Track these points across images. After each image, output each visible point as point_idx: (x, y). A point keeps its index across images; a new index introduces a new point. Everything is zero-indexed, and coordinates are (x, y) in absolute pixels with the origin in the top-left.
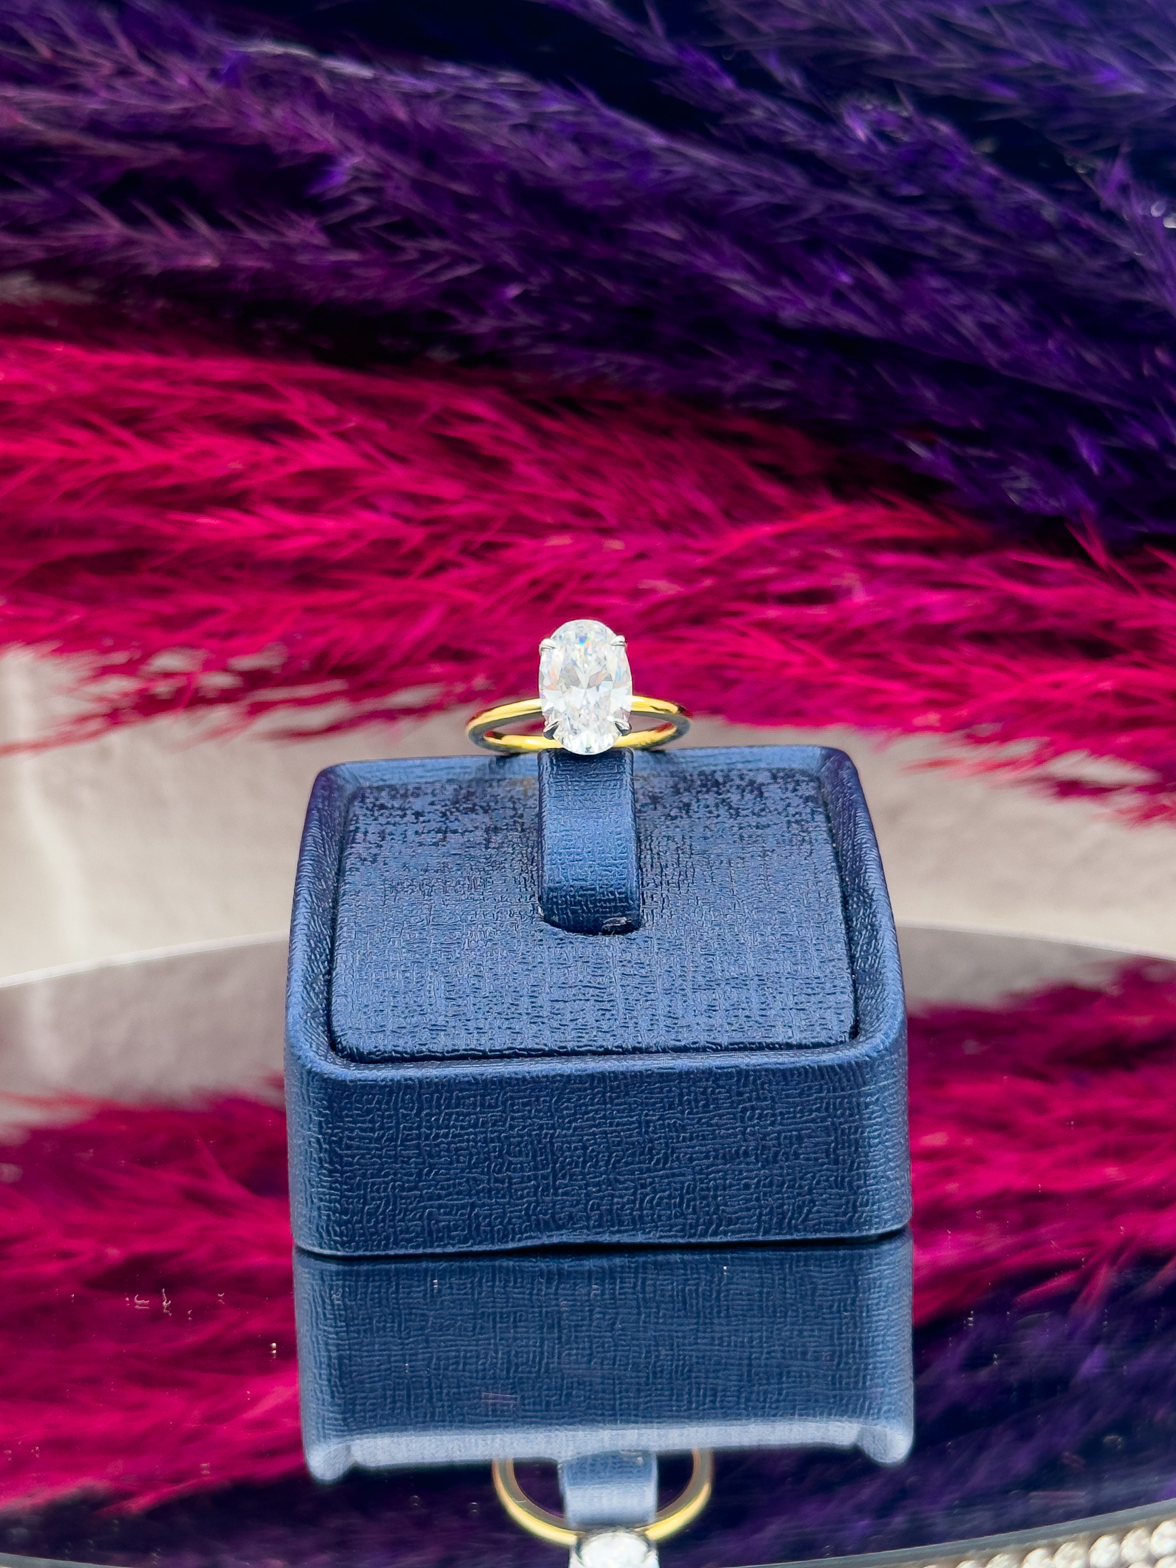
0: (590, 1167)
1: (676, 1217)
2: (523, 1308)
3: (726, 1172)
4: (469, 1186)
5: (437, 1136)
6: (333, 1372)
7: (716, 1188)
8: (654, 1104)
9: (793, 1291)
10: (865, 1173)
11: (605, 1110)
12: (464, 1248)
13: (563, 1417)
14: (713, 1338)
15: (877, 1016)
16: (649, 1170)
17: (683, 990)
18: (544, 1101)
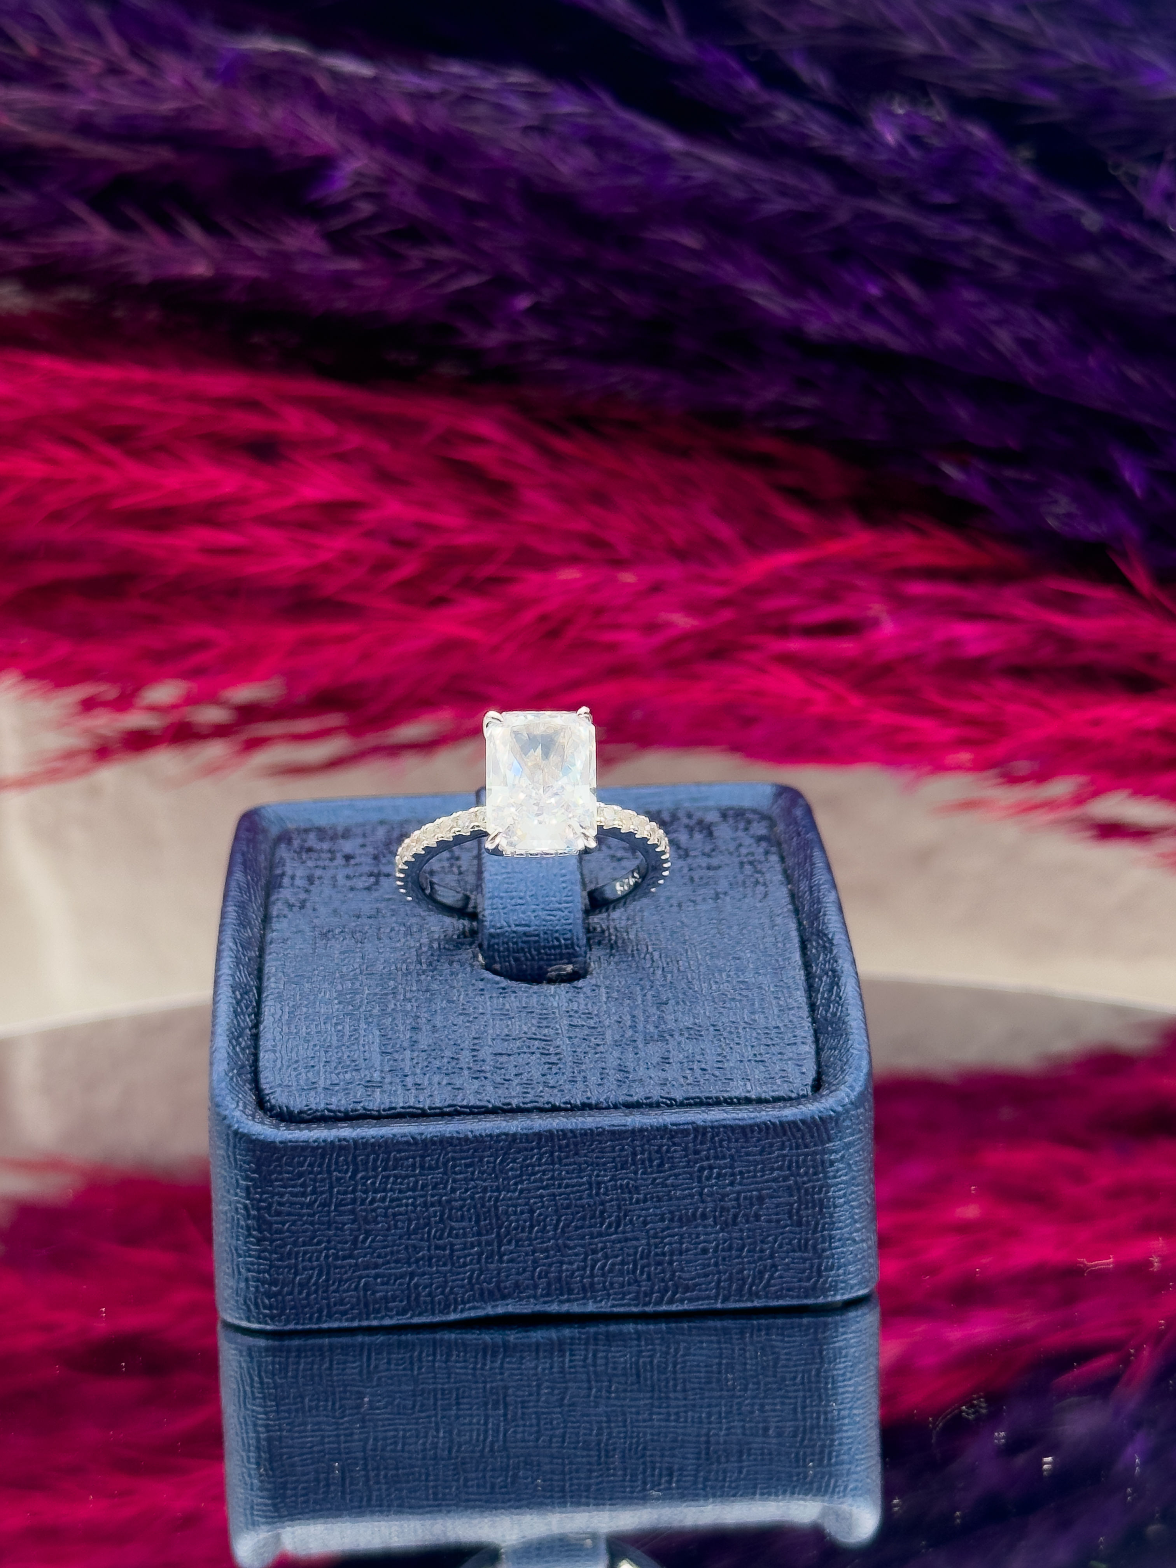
0: (537, 1232)
1: (629, 1284)
2: (466, 1384)
3: (682, 1236)
4: (408, 1253)
5: (373, 1200)
6: (263, 1454)
7: (672, 1253)
8: (605, 1164)
9: (754, 1362)
10: (831, 1237)
11: (553, 1170)
12: (403, 1320)
13: (509, 1500)
14: (669, 1414)
15: (842, 1068)
16: (600, 1235)
17: (635, 1041)
18: (488, 1162)
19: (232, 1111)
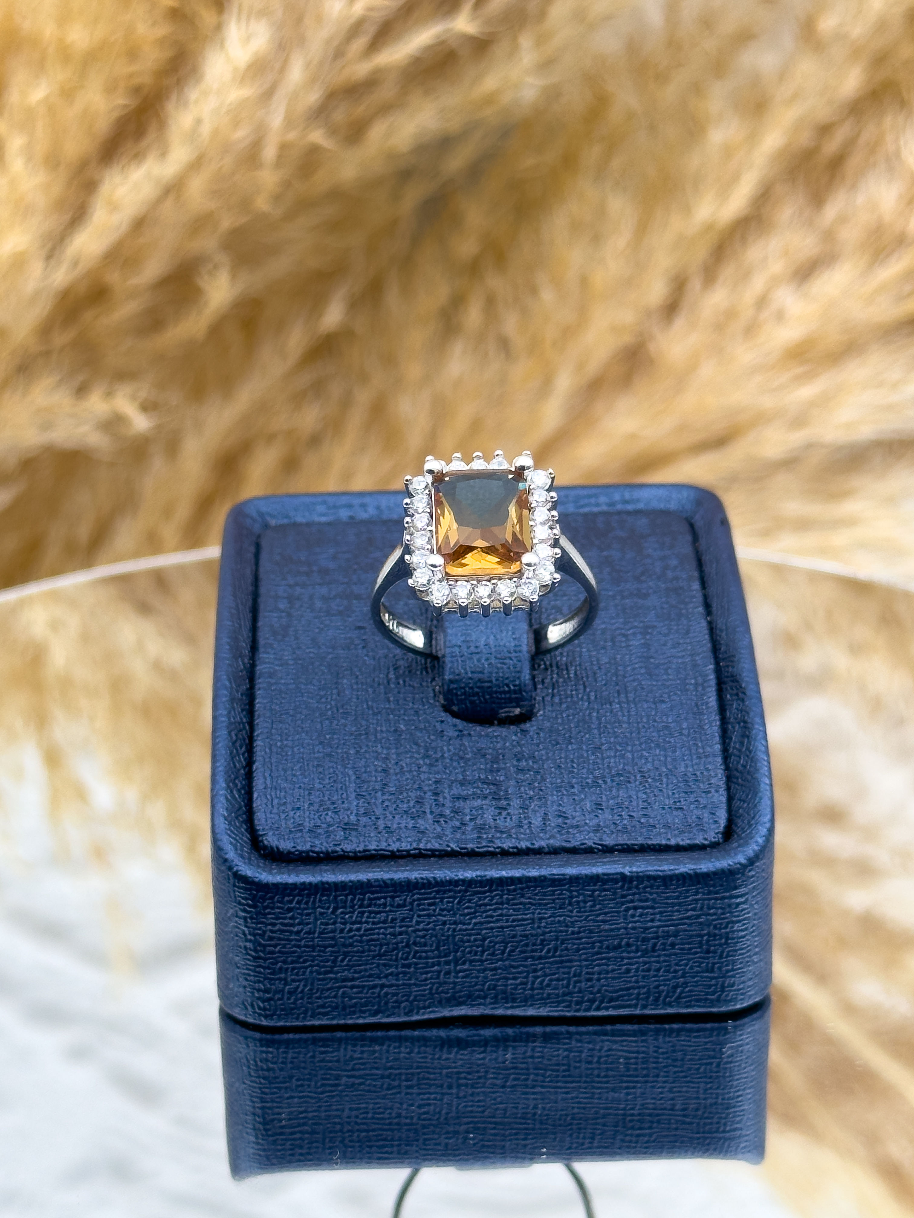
19: (231, 855)
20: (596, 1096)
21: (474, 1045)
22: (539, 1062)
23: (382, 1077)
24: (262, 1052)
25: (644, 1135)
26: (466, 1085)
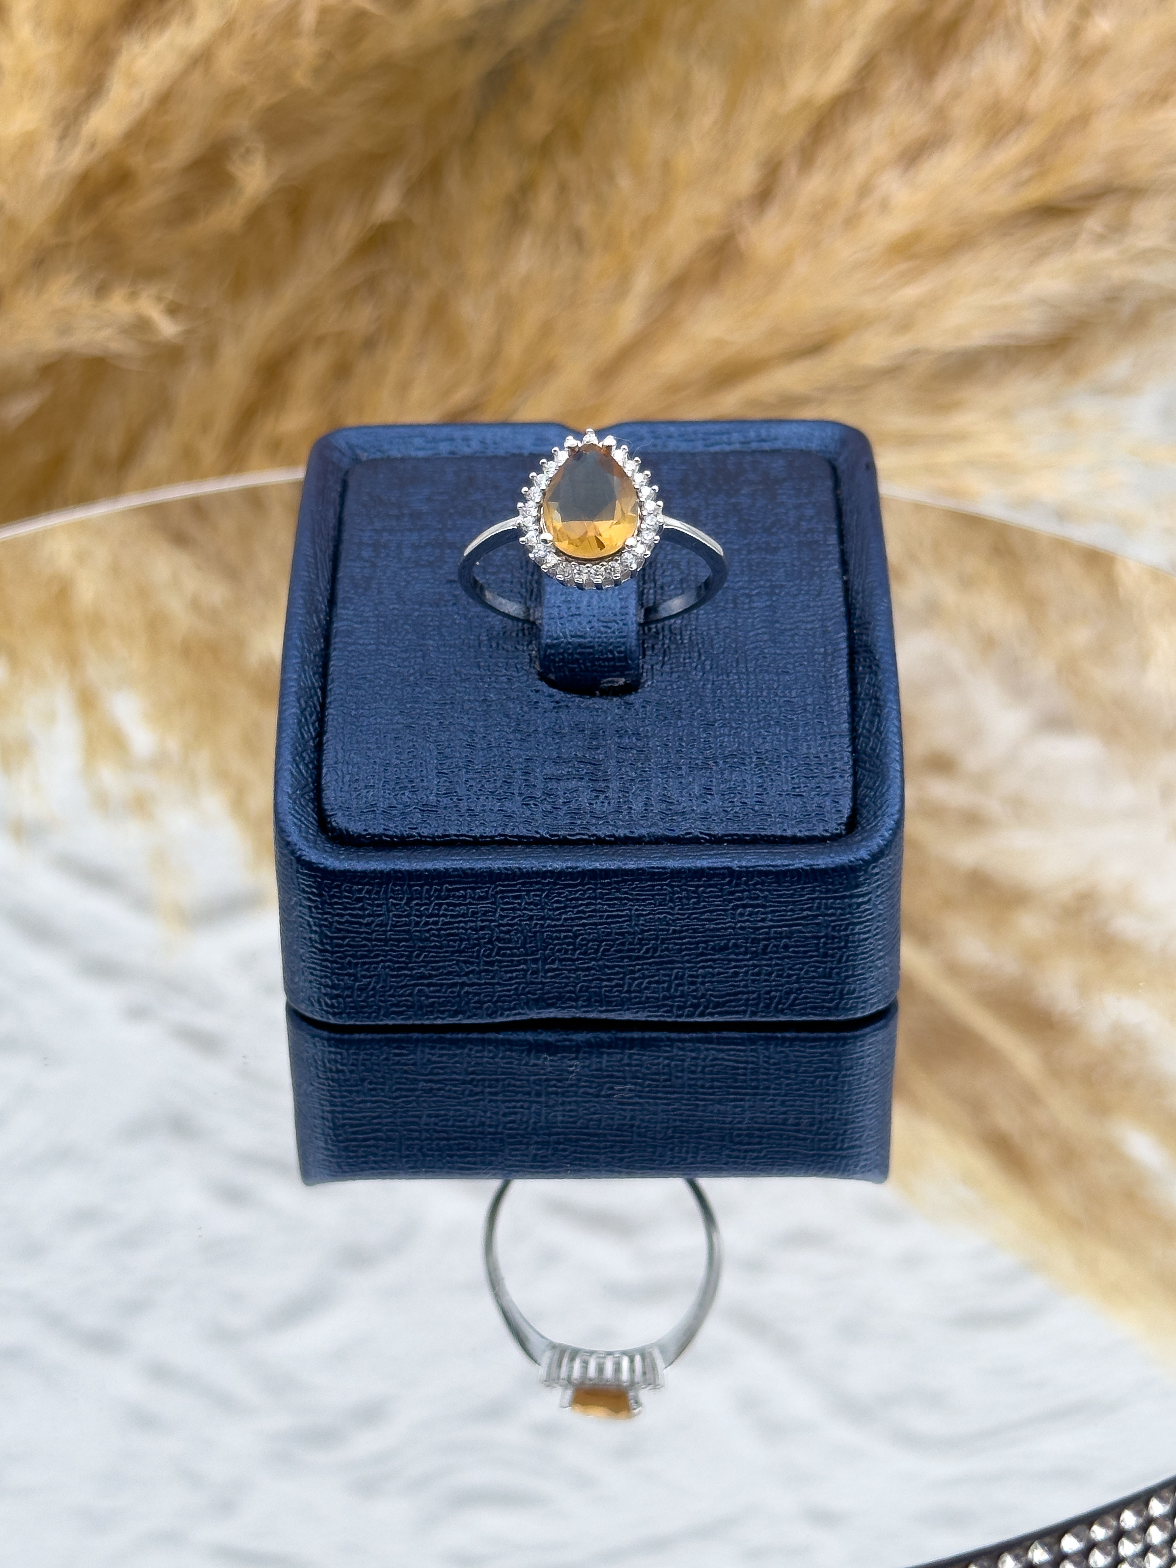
0: (579, 954)
1: (664, 1000)
3: (715, 962)
4: (459, 967)
5: (427, 924)
7: (704, 977)
8: (644, 900)
10: (855, 967)
11: (595, 904)
12: (455, 1021)
16: (638, 958)
17: (680, 768)
18: (534, 895)
19: (295, 837)
20: (700, 1109)
21: (564, 1051)
22: (637, 1071)
23: (464, 1082)
24: (330, 1052)
25: (753, 1151)
26: (556, 1093)
